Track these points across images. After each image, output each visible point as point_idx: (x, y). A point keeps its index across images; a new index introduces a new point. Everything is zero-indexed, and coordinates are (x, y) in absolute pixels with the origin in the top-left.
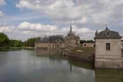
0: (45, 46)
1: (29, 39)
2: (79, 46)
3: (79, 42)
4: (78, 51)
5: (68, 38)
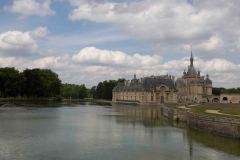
0: (133, 99)
1: (100, 84)
2: (211, 100)
3: (210, 91)
4: (209, 111)
5: (186, 81)
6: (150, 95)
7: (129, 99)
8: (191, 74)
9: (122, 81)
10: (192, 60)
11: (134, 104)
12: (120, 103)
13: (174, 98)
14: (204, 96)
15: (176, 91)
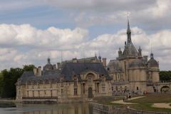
0: (48, 94)
2: (159, 88)
3: (156, 77)
4: (157, 105)
5: (122, 64)
6: (71, 87)
7: (42, 94)
8: (129, 54)
9: (29, 69)
10: (129, 34)
11: (50, 102)
12: (28, 102)
13: (107, 90)
14: (149, 84)
15: (109, 79)
